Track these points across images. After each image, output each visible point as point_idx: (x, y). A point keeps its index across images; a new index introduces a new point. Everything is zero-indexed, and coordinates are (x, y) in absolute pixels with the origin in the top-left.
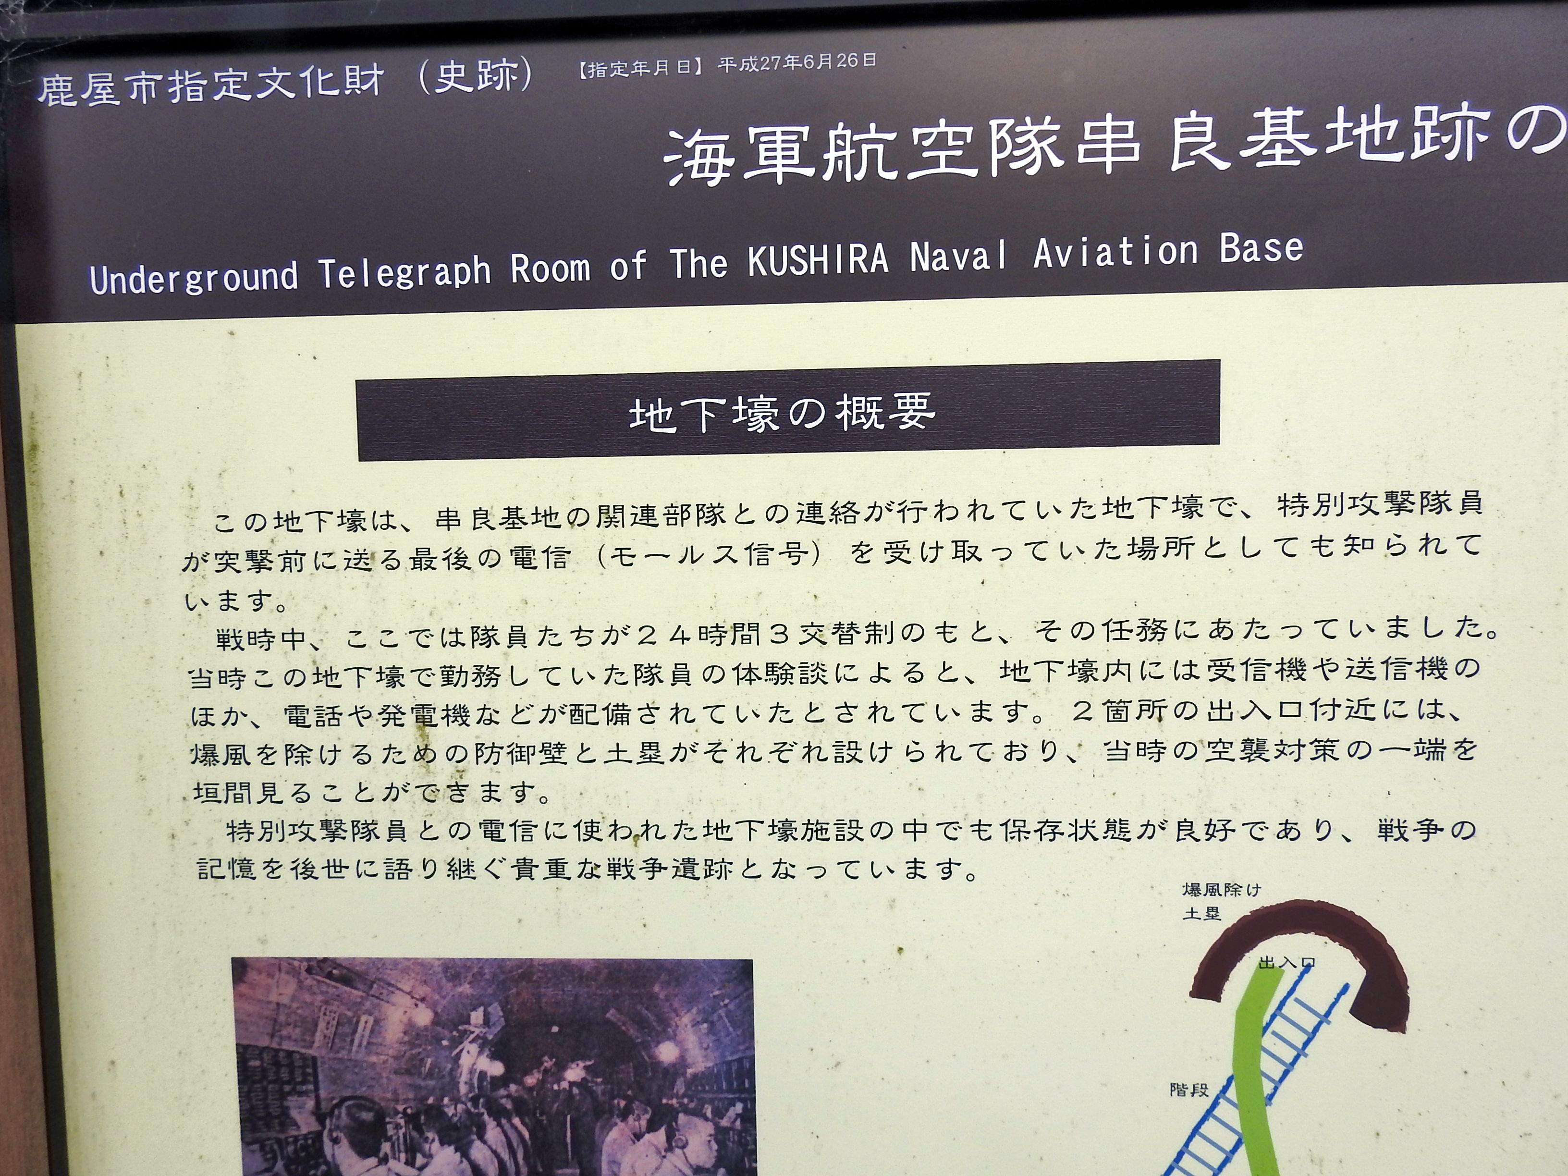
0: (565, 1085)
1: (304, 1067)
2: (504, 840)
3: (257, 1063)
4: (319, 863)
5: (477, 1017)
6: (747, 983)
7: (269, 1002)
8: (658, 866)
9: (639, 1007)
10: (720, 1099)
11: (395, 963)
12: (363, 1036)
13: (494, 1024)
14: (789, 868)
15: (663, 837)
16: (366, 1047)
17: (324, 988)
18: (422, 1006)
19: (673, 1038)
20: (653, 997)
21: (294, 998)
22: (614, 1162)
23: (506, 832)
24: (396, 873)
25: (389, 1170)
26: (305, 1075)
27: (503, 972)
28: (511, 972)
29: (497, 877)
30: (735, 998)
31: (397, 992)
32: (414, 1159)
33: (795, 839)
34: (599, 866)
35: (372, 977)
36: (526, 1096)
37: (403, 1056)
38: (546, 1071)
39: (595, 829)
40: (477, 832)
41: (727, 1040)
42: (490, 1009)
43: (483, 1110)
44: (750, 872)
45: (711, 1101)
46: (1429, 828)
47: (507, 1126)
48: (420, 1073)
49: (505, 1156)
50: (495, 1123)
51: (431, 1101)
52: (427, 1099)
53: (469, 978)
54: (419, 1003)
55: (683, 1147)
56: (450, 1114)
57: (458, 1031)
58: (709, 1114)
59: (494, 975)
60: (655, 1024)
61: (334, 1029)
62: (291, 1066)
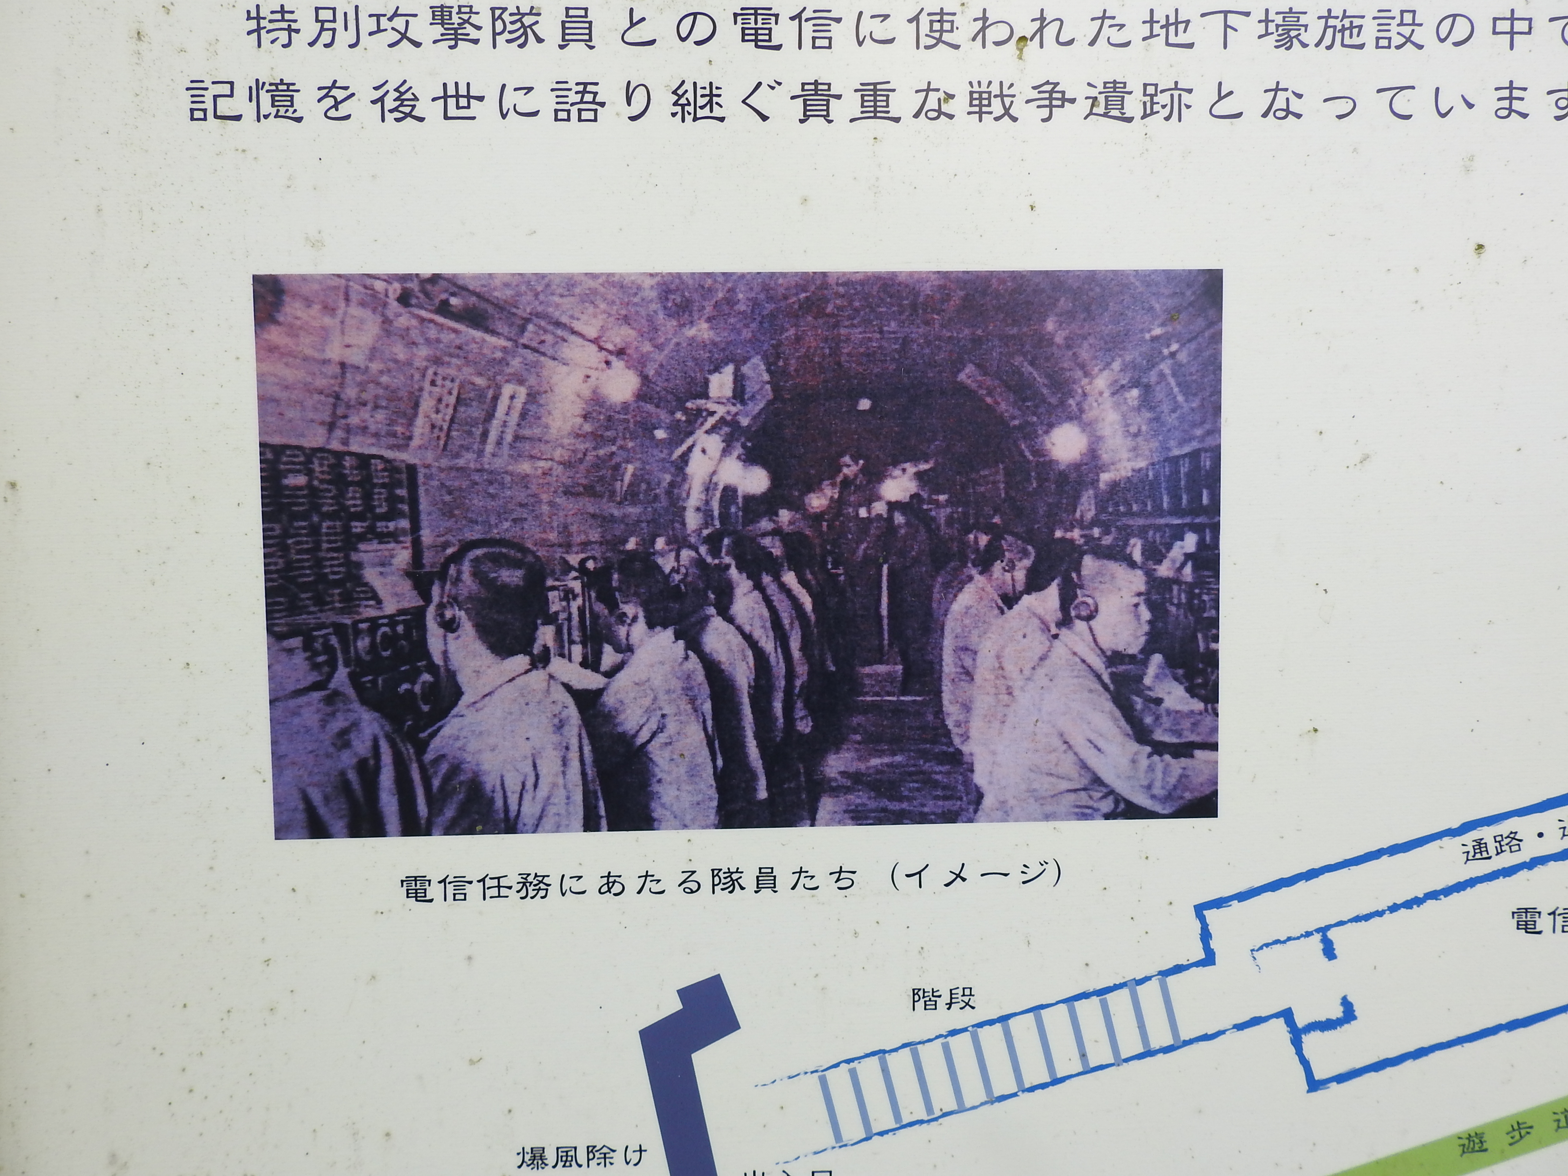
0: (879, 508)
1: (390, 486)
2: (778, 47)
3: (301, 480)
4: (426, 90)
5: (721, 383)
6: (1211, 313)
7: (326, 362)
8: (1059, 95)
9: (1018, 360)
10: (1158, 528)
12: (505, 424)
13: (753, 398)
14: (1293, 99)
15: (1070, 42)
16: (512, 446)
17: (432, 333)
18: (618, 364)
19: (1076, 417)
20: (1043, 341)
21: (373, 353)
22: (966, 649)
23: (783, 32)
24: (574, 111)
25: (551, 677)
26: (393, 500)
27: (770, 299)
28: (786, 298)
29: (764, 118)
30: (1190, 341)
31: (573, 338)
32: (598, 655)
33: (1304, 45)
34: (952, 97)
35: (525, 307)
36: (807, 532)
37: (581, 461)
38: (846, 483)
39: (947, 26)
40: (730, 32)
41: (1171, 420)
42: (745, 369)
43: (727, 560)
44: (1223, 108)
45: (1142, 532)
47: (772, 589)
48: (613, 493)
49: (768, 645)
50: (750, 583)
51: (631, 545)
52: (625, 541)
53: (709, 310)
54: (612, 358)
55: (1089, 618)
56: (667, 570)
57: (686, 411)
58: (1137, 556)
59: (755, 304)
60: (1045, 391)
61: (450, 411)
62: (366, 485)
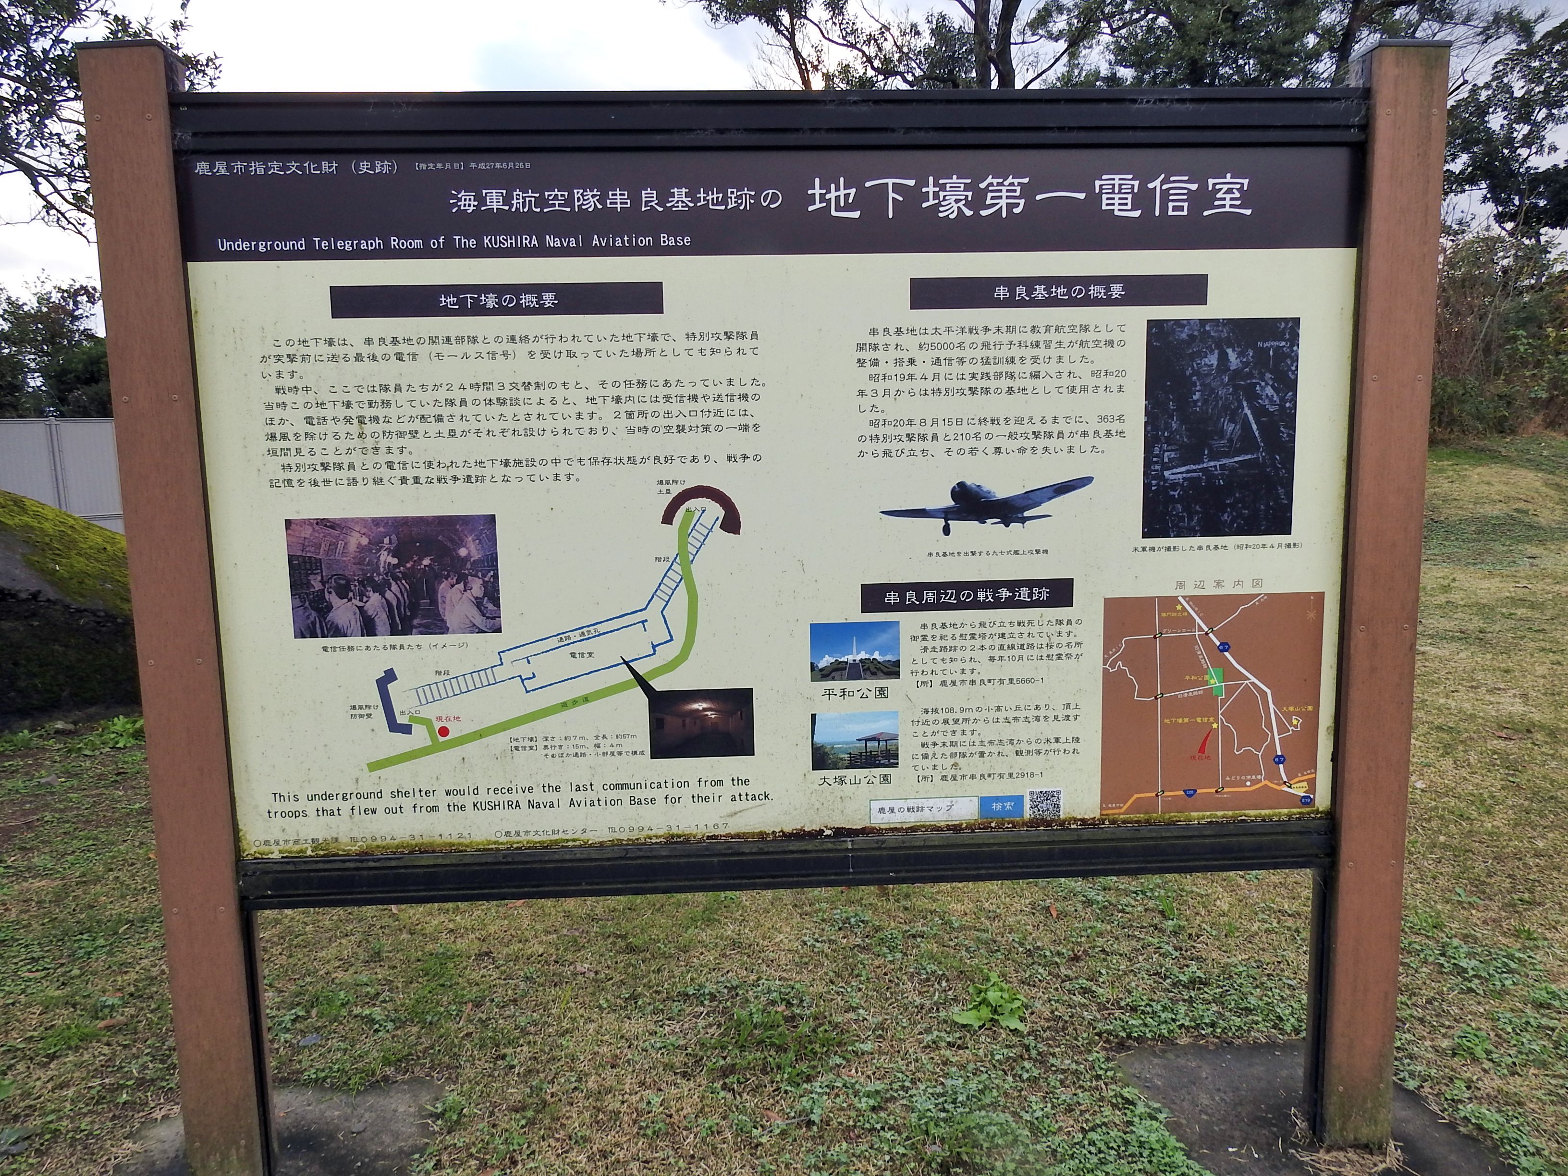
0: (422, 566)
1: (316, 563)
2: (395, 469)
3: (297, 562)
4: (320, 480)
5: (386, 540)
6: (493, 524)
7: (301, 538)
8: (457, 478)
9: (451, 535)
11: (353, 519)
12: (340, 550)
14: (508, 478)
15: (459, 467)
16: (342, 554)
17: (323, 531)
18: (364, 537)
19: (465, 546)
20: (457, 530)
21: (311, 535)
22: (443, 597)
23: (396, 466)
24: (352, 483)
25: (352, 603)
26: (316, 566)
27: (396, 522)
28: (399, 522)
29: (393, 484)
30: (489, 530)
31: (354, 531)
33: (510, 466)
34: (433, 479)
35: (343, 526)
36: (407, 572)
37: (357, 557)
38: (415, 561)
39: (431, 464)
40: (384, 466)
41: (486, 547)
43: (390, 578)
44: (493, 480)
46: (745, 457)
47: (400, 584)
48: (364, 564)
49: (400, 596)
53: (383, 525)
54: (362, 535)
55: (470, 590)
56: (377, 580)
58: (480, 576)
59: (393, 523)
60: (458, 541)
61: (328, 547)
62: (311, 563)
